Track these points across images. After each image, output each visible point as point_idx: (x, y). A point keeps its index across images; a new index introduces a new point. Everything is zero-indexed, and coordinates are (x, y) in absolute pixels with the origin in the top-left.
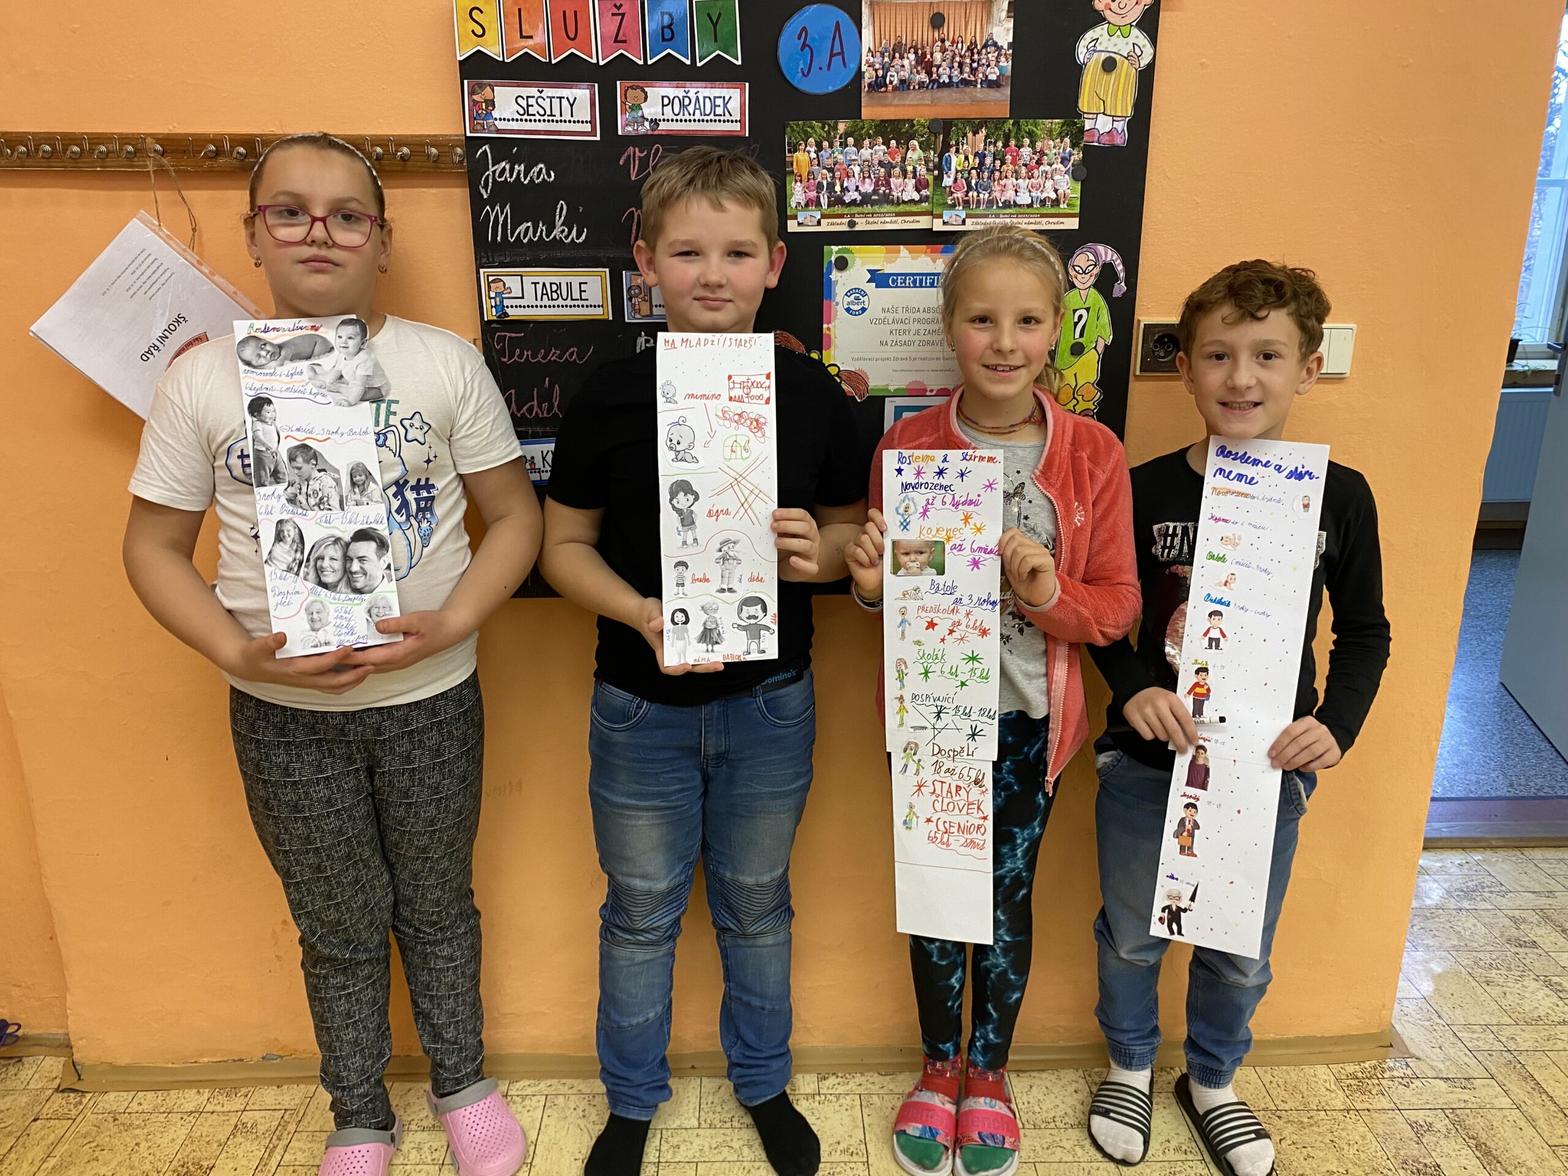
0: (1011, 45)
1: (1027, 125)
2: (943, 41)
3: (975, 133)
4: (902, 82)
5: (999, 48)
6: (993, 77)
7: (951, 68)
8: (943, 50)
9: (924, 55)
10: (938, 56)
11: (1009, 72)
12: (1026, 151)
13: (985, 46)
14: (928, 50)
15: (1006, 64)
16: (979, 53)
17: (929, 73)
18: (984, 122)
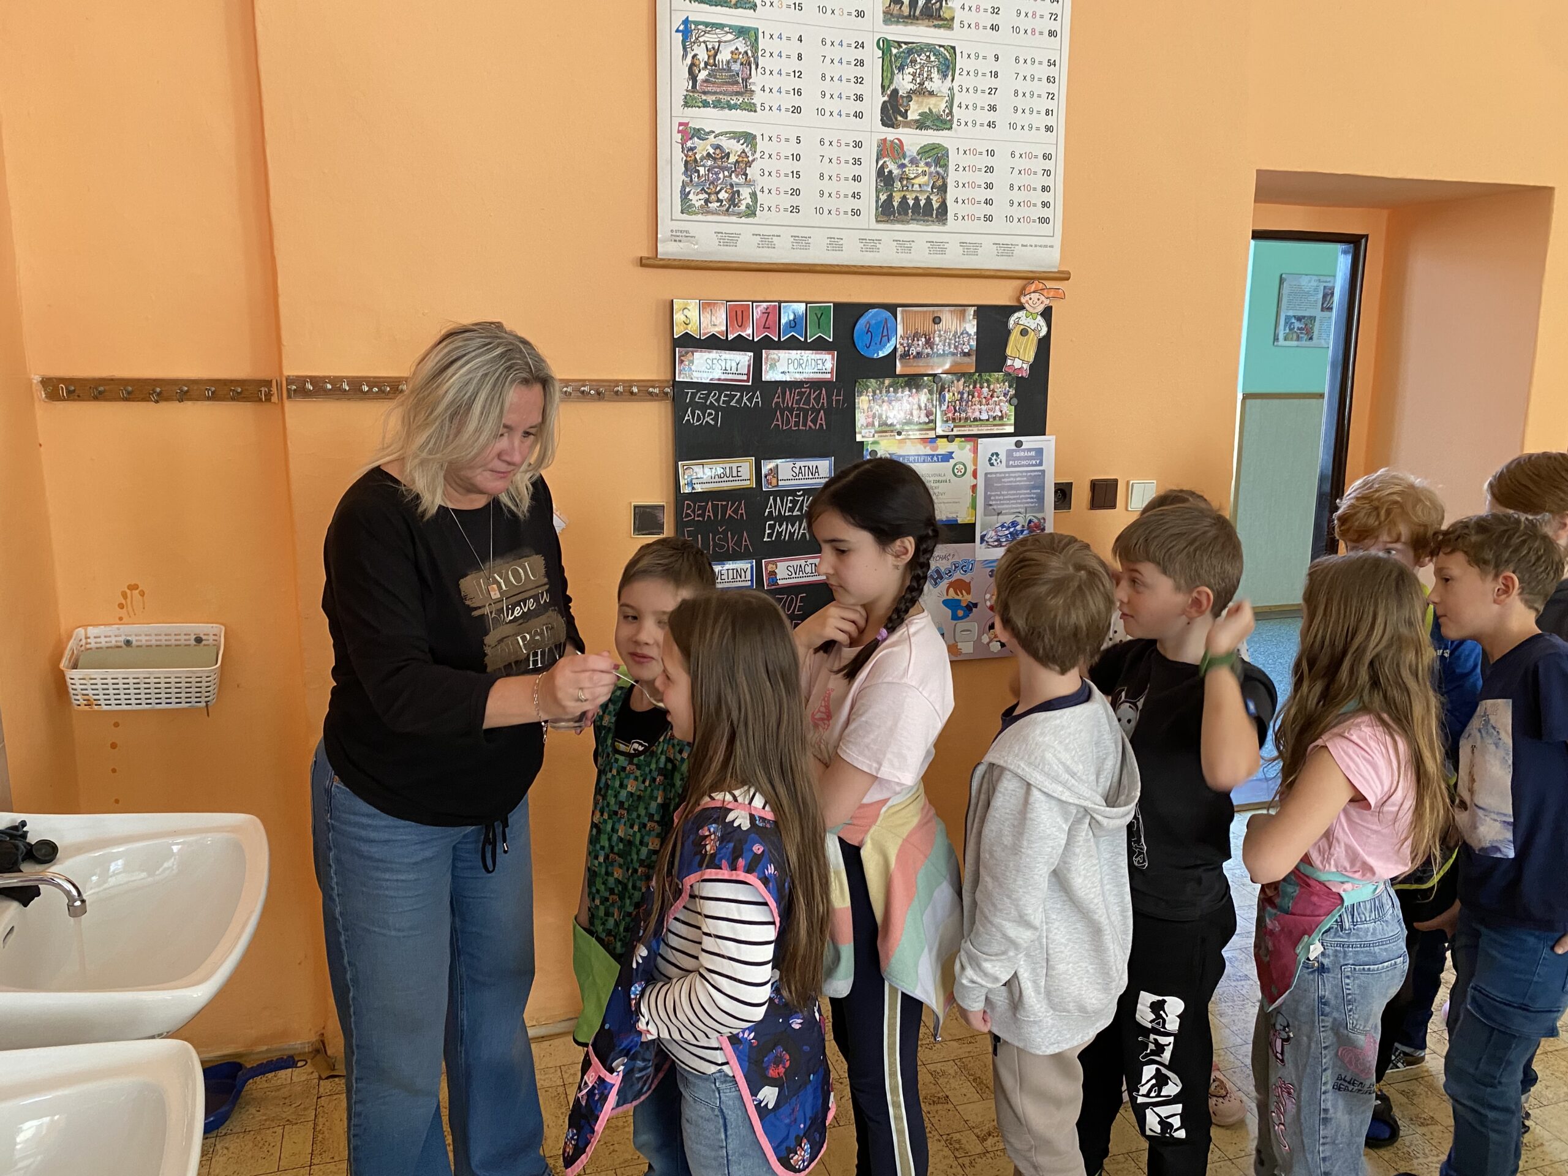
0: (978, 333)
1: (985, 376)
2: (940, 331)
3: (958, 381)
4: (918, 353)
5: (969, 335)
6: (966, 350)
7: (944, 346)
8: (940, 336)
9: (930, 339)
10: (937, 339)
11: (975, 348)
12: (985, 390)
13: (962, 334)
14: (932, 336)
15: (973, 343)
16: (959, 337)
17: (932, 349)
18: (963, 375)
